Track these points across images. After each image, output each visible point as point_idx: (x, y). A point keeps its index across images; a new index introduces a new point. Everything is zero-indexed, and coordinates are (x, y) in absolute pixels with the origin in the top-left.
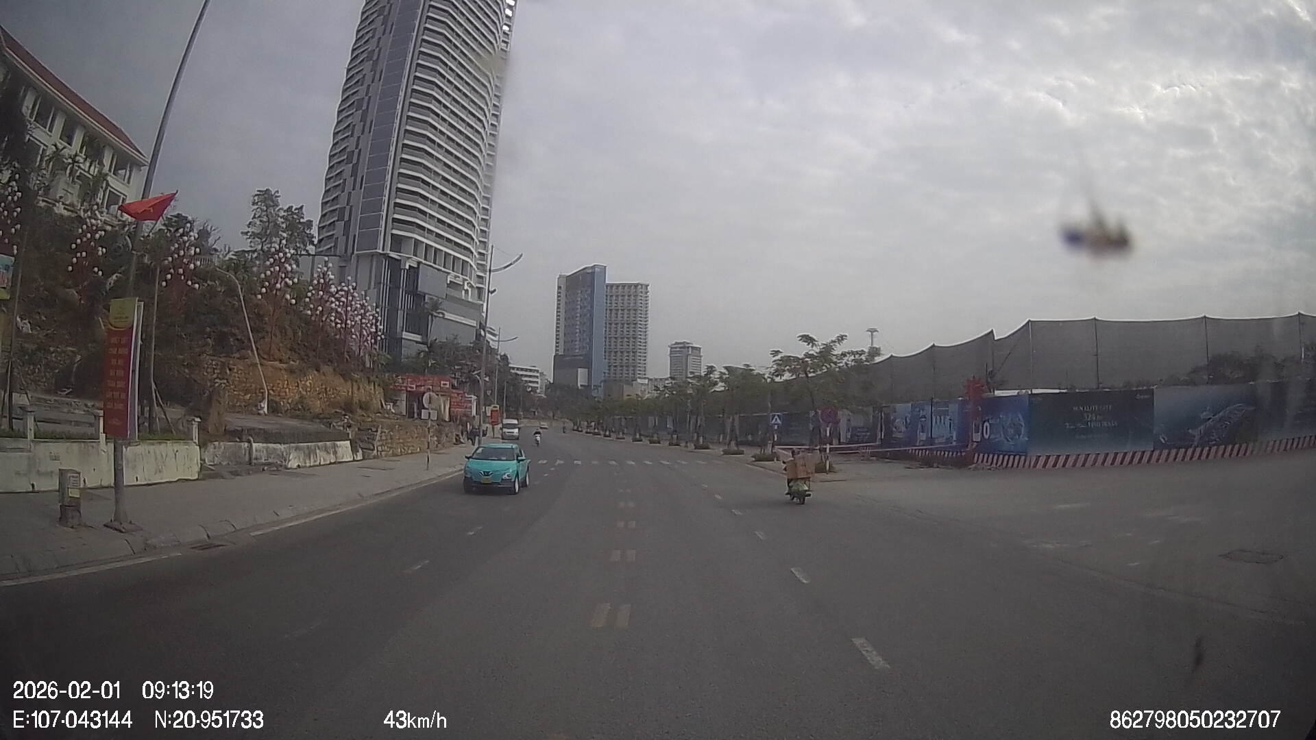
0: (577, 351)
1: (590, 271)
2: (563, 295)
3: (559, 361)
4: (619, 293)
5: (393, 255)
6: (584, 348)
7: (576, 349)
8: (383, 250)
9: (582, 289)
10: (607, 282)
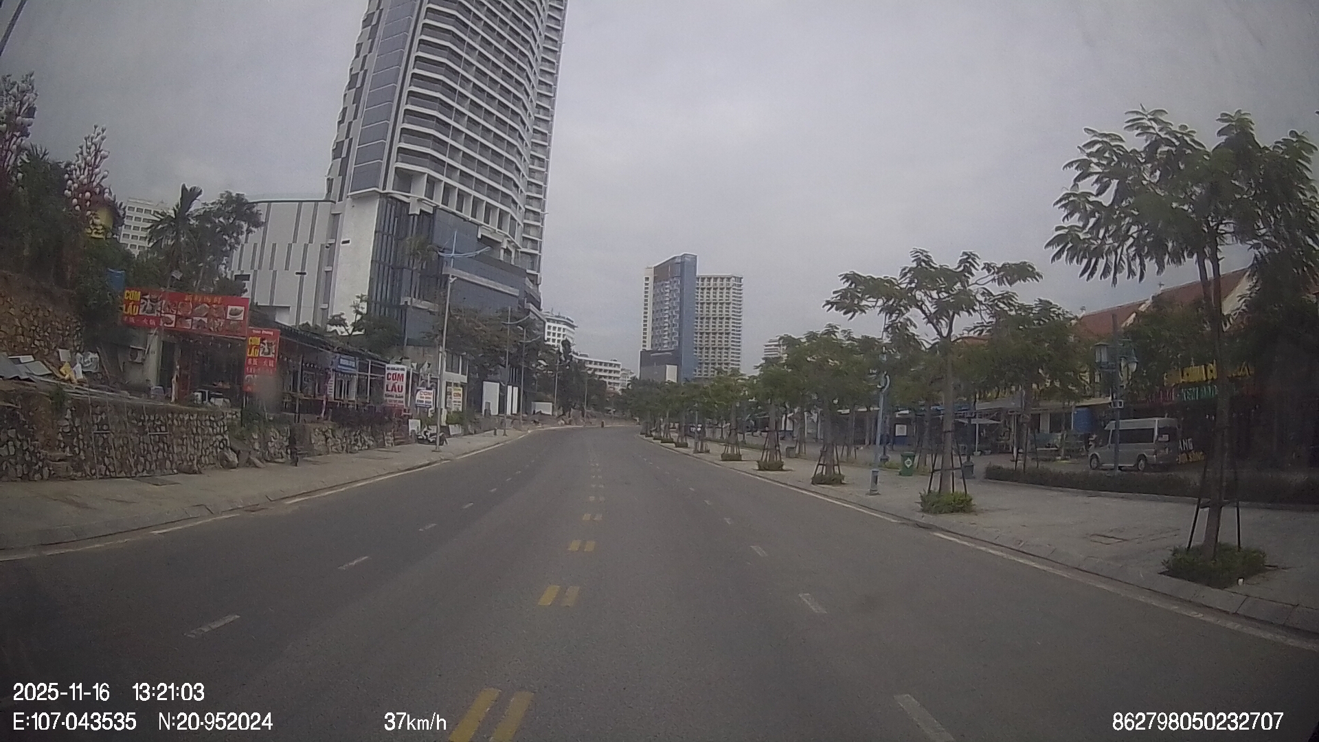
0: (665, 346)
1: (680, 261)
2: (651, 286)
3: (646, 357)
4: (711, 286)
5: (399, 195)
6: (673, 343)
7: (664, 344)
8: (384, 189)
9: (671, 280)
10: (697, 274)
